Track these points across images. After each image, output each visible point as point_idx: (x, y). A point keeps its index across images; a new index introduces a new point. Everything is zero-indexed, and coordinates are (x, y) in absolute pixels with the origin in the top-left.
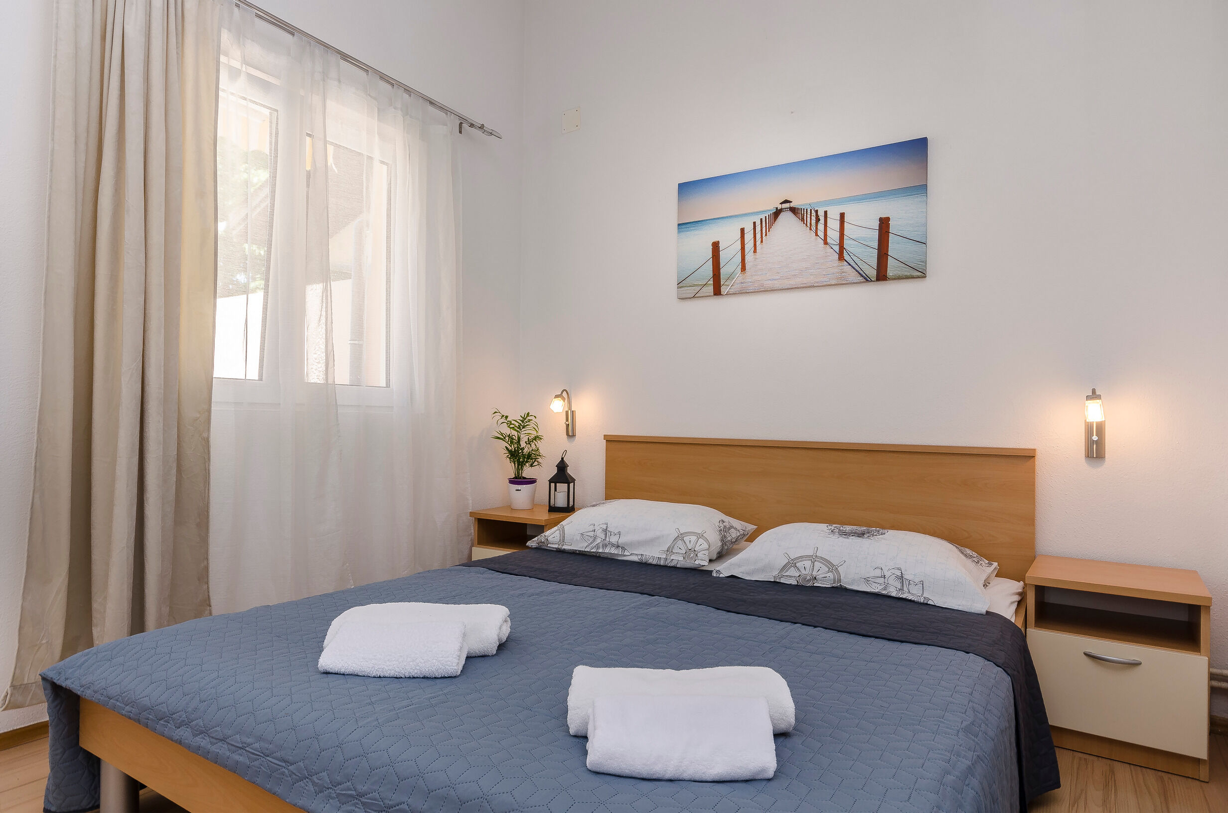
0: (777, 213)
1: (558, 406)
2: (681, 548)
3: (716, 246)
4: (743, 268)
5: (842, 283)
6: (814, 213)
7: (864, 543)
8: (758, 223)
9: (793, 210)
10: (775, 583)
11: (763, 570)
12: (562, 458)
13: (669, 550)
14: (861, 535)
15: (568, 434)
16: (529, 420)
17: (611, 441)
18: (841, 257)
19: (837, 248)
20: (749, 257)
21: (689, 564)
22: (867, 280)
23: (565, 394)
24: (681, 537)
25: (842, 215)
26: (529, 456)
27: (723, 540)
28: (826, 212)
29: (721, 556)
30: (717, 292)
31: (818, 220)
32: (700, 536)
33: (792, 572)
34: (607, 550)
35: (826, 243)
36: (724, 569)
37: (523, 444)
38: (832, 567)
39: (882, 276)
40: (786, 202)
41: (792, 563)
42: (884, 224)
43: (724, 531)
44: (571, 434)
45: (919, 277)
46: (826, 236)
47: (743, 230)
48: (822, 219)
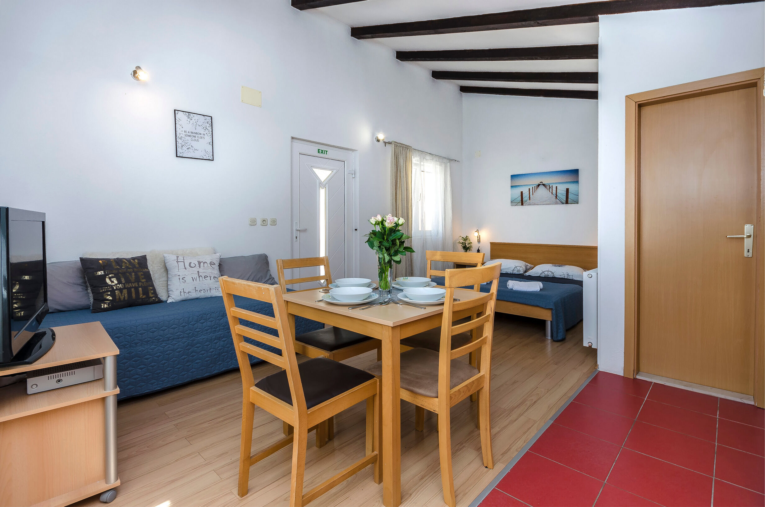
0: (539, 185)
1: (476, 234)
2: (516, 269)
3: (522, 192)
4: (530, 199)
5: (556, 203)
6: (549, 186)
7: (560, 268)
8: (534, 187)
9: (544, 185)
10: (539, 277)
11: (536, 274)
12: (479, 248)
13: (513, 270)
14: (560, 266)
15: (478, 242)
16: (468, 238)
17: (492, 244)
18: (556, 198)
19: (555, 195)
20: (531, 196)
21: (518, 273)
23: (477, 231)
24: (516, 267)
25: (556, 187)
26: (468, 248)
27: (526, 268)
28: (552, 186)
29: (526, 272)
30: (522, 204)
31: (550, 188)
32: (520, 267)
33: (543, 274)
35: (552, 194)
36: (527, 274)
37: (467, 245)
38: (553, 273)
39: (567, 203)
40: (541, 182)
41: (543, 272)
42: (567, 190)
43: (526, 266)
44: (479, 241)
45: (576, 204)
46: (552, 192)
47: (529, 189)
48: (551, 188)
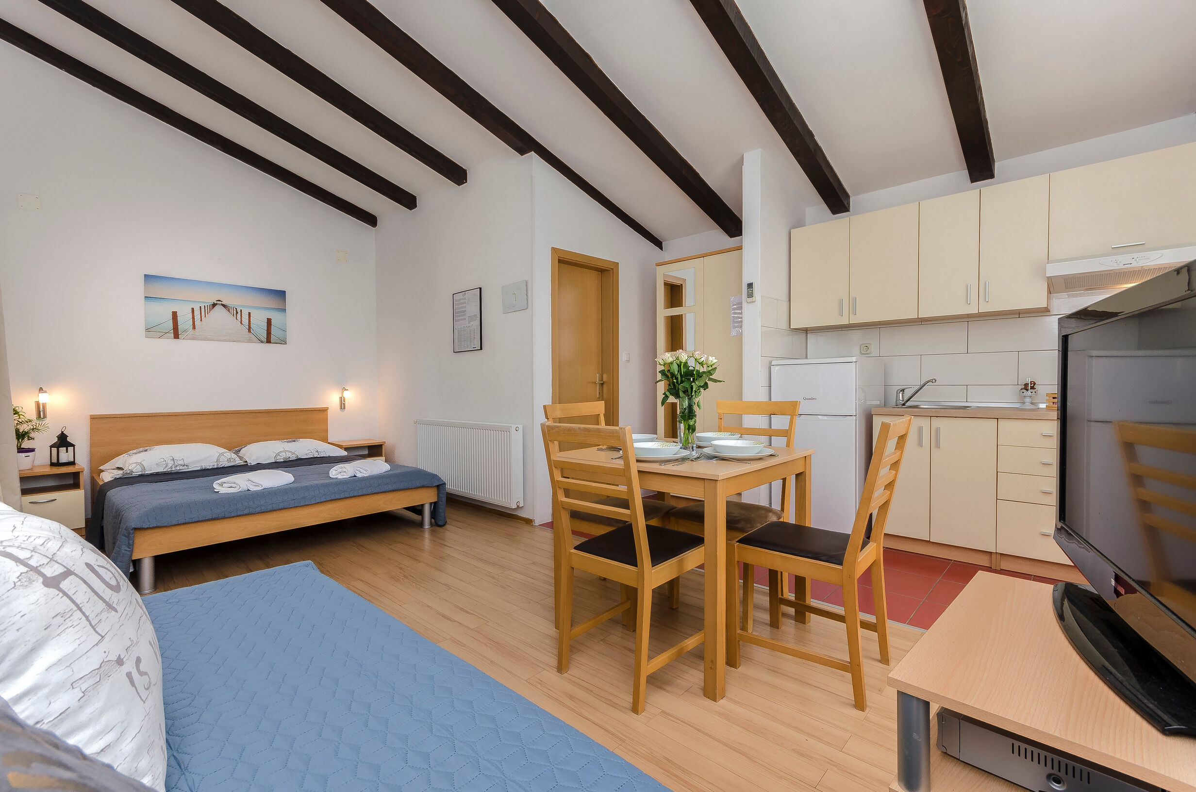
0: (214, 305)
3: (175, 315)
4: (194, 328)
5: (250, 341)
6: (234, 309)
8: (203, 307)
9: (224, 306)
12: (62, 432)
13: (218, 460)
17: (92, 419)
18: (249, 331)
19: (247, 327)
20: (197, 322)
22: (262, 342)
25: (249, 313)
28: (241, 310)
30: (176, 336)
31: (237, 313)
34: (178, 468)
35: (242, 324)
38: (293, 453)
39: (269, 341)
40: (220, 301)
41: (278, 454)
42: (269, 321)
45: (284, 344)
46: (241, 320)
47: (193, 309)
48: (239, 313)
